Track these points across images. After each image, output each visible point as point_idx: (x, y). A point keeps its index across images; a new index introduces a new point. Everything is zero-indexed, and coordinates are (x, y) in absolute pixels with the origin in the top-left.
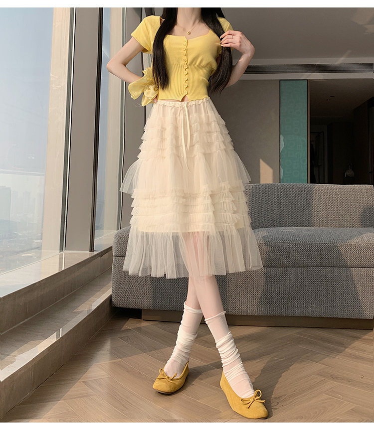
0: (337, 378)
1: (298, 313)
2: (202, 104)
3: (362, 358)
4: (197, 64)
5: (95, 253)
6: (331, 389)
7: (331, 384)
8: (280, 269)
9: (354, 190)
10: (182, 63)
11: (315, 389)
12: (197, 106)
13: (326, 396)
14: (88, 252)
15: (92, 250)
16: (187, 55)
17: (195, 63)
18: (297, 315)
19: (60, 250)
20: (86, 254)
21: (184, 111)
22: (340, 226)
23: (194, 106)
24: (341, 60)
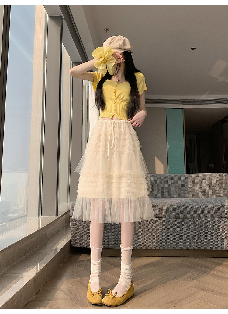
0: (205, 290)
1: (181, 247)
2: (122, 123)
3: (220, 277)
4: (121, 98)
5: (59, 216)
6: (202, 296)
7: (202, 293)
8: (171, 219)
9: (212, 176)
10: (113, 97)
11: (193, 296)
12: (119, 124)
13: (199, 301)
14: (55, 216)
15: (57, 215)
16: (115, 92)
17: (120, 98)
18: (181, 248)
19: (39, 216)
20: (54, 217)
21: (111, 126)
22: (205, 197)
23: (118, 123)
24: (203, 97)
